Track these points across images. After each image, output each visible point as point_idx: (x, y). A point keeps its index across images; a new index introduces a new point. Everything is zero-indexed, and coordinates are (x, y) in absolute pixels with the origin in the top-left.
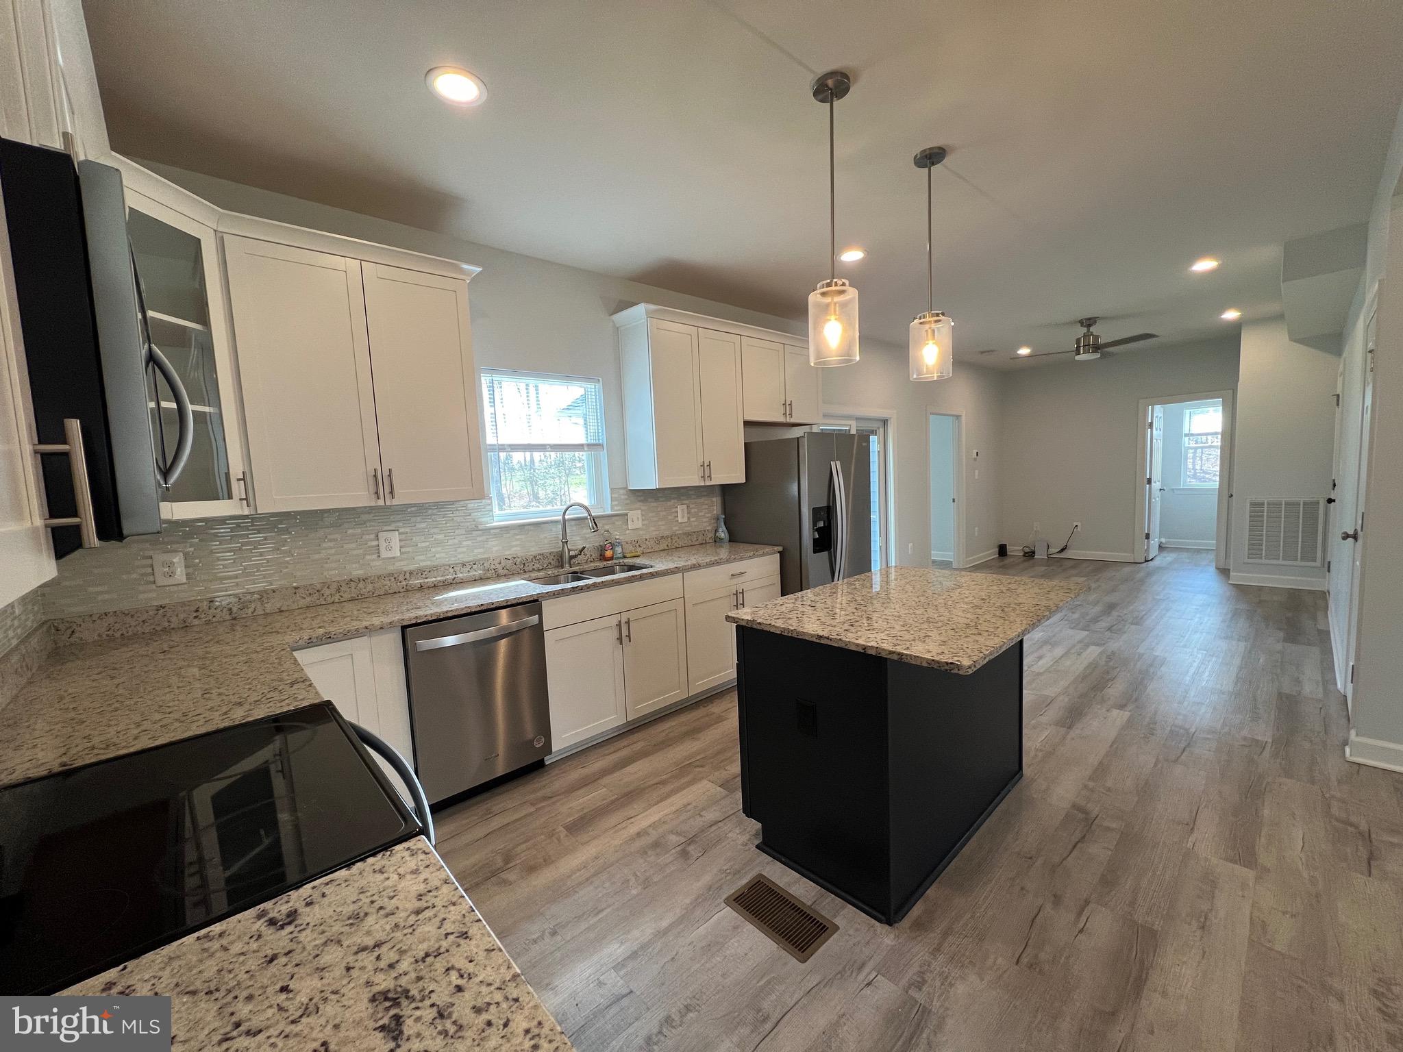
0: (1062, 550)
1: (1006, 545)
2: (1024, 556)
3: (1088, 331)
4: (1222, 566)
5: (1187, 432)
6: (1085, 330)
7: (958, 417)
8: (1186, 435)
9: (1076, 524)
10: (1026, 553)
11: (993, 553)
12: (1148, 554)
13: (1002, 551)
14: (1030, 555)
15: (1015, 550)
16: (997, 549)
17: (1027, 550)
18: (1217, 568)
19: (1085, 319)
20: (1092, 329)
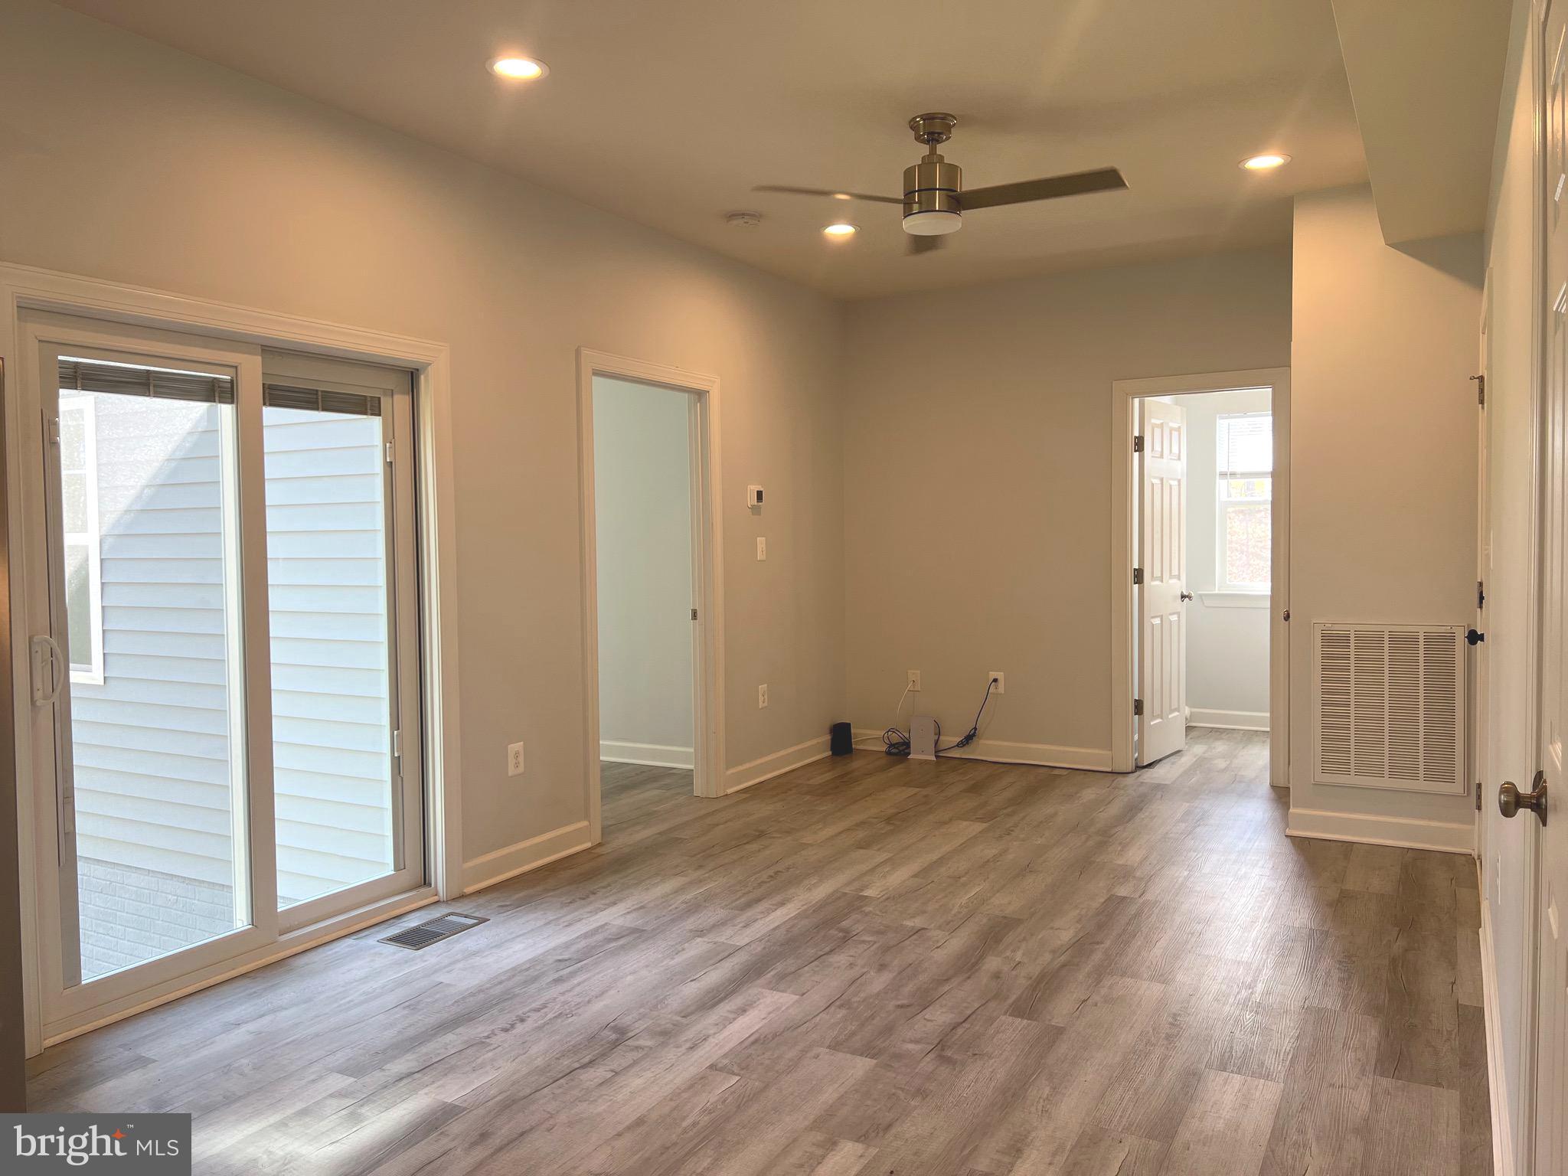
0: (969, 739)
1: (849, 725)
2: (888, 753)
3: (933, 151)
4: (1282, 783)
5: (1224, 470)
6: (925, 150)
7: (700, 395)
8: (1223, 475)
9: (993, 675)
10: (891, 745)
11: (816, 747)
12: (1141, 753)
13: (841, 738)
14: (899, 751)
15: (869, 738)
16: (828, 737)
17: (895, 738)
18: (1273, 787)
19: (922, 117)
20: (941, 149)
